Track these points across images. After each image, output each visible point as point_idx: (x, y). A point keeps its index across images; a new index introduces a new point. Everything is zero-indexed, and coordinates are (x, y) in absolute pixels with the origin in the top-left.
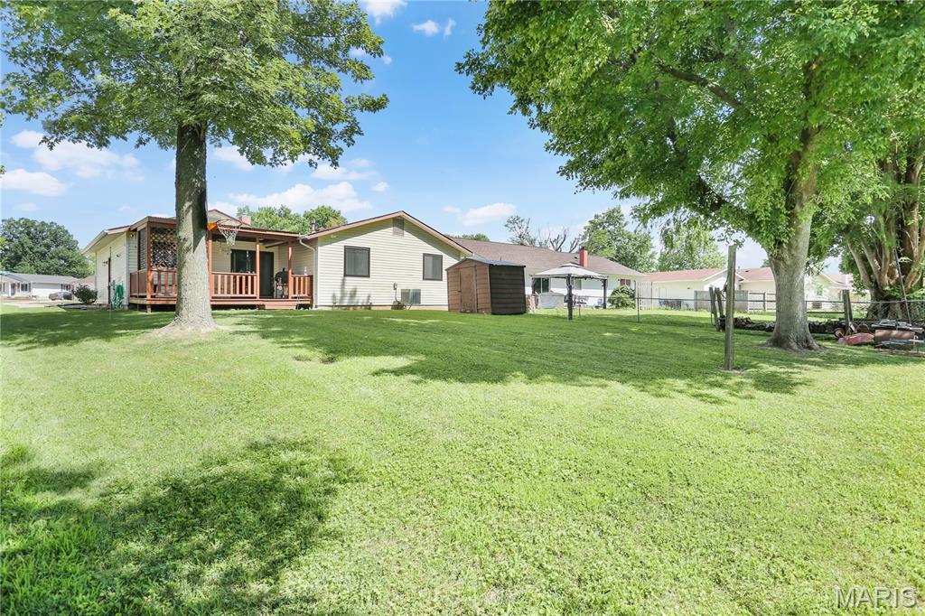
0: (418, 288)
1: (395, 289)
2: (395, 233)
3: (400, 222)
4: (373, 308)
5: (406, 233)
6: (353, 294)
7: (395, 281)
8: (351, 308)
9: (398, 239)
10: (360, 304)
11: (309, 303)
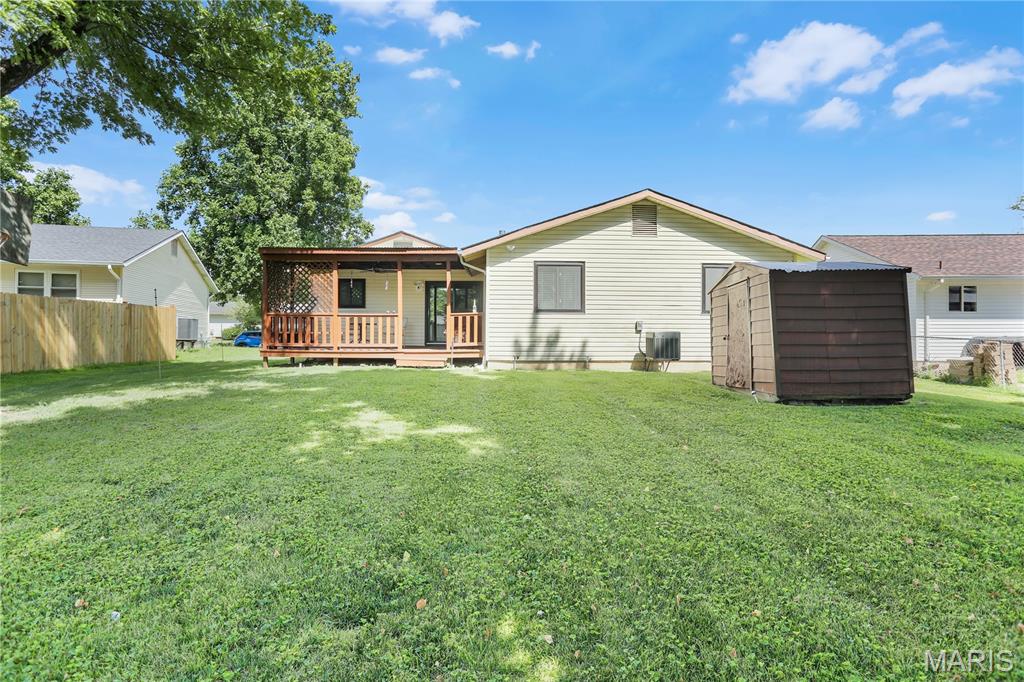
0: (672, 329)
1: (639, 332)
2: (636, 231)
3: (647, 212)
4: (593, 366)
5: (660, 229)
6: (553, 341)
7: (638, 318)
8: (551, 366)
9: (645, 242)
10: (566, 359)
11: (477, 356)
